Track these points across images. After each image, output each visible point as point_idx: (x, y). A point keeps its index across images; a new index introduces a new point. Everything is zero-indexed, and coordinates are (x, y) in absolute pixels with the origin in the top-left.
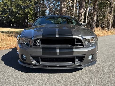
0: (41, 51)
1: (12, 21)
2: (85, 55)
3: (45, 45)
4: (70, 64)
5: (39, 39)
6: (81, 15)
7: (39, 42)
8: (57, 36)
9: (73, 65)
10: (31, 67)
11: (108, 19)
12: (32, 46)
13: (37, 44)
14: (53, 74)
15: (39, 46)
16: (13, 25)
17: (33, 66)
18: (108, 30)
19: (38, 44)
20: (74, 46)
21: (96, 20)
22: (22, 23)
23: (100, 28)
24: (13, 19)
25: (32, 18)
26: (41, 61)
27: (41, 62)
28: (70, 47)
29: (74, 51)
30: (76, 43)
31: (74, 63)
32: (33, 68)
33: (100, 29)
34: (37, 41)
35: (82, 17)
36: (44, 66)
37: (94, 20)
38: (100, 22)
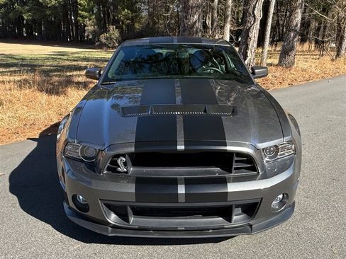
0: (134, 191)
1: (25, 18)
2: (262, 199)
3: (145, 170)
4: (217, 222)
5: (127, 156)
6: (251, 10)
7: (125, 164)
8: (181, 147)
9: (227, 225)
10: (104, 233)
11: (338, 19)
12: (105, 172)
13: (119, 167)
14: (167, 246)
15: (126, 173)
16: (30, 34)
17: (110, 229)
18: (338, 55)
19: (122, 169)
20: (231, 173)
21: (299, 25)
22: (59, 26)
23: (313, 45)
24: (28, 11)
25: (90, 10)
26: (134, 214)
27: (132, 219)
28: (217, 175)
29: (229, 191)
30: (235, 165)
31: (229, 220)
32: (110, 235)
33: (313, 48)
34: (120, 161)
35: (254, 16)
36: (141, 229)
37: (294, 23)
38: (314, 25)
